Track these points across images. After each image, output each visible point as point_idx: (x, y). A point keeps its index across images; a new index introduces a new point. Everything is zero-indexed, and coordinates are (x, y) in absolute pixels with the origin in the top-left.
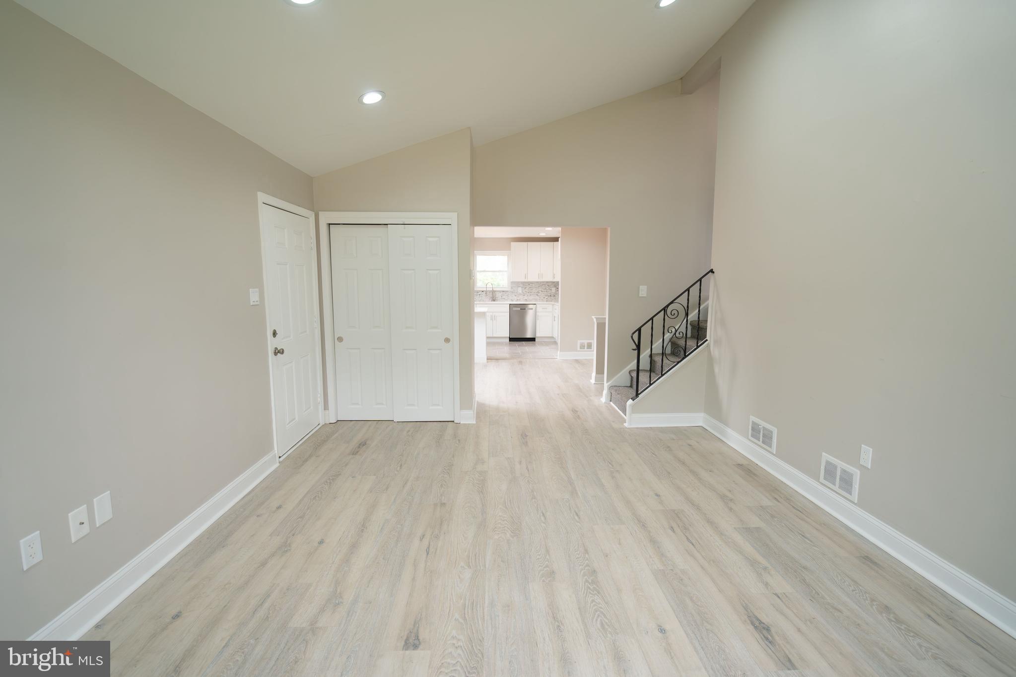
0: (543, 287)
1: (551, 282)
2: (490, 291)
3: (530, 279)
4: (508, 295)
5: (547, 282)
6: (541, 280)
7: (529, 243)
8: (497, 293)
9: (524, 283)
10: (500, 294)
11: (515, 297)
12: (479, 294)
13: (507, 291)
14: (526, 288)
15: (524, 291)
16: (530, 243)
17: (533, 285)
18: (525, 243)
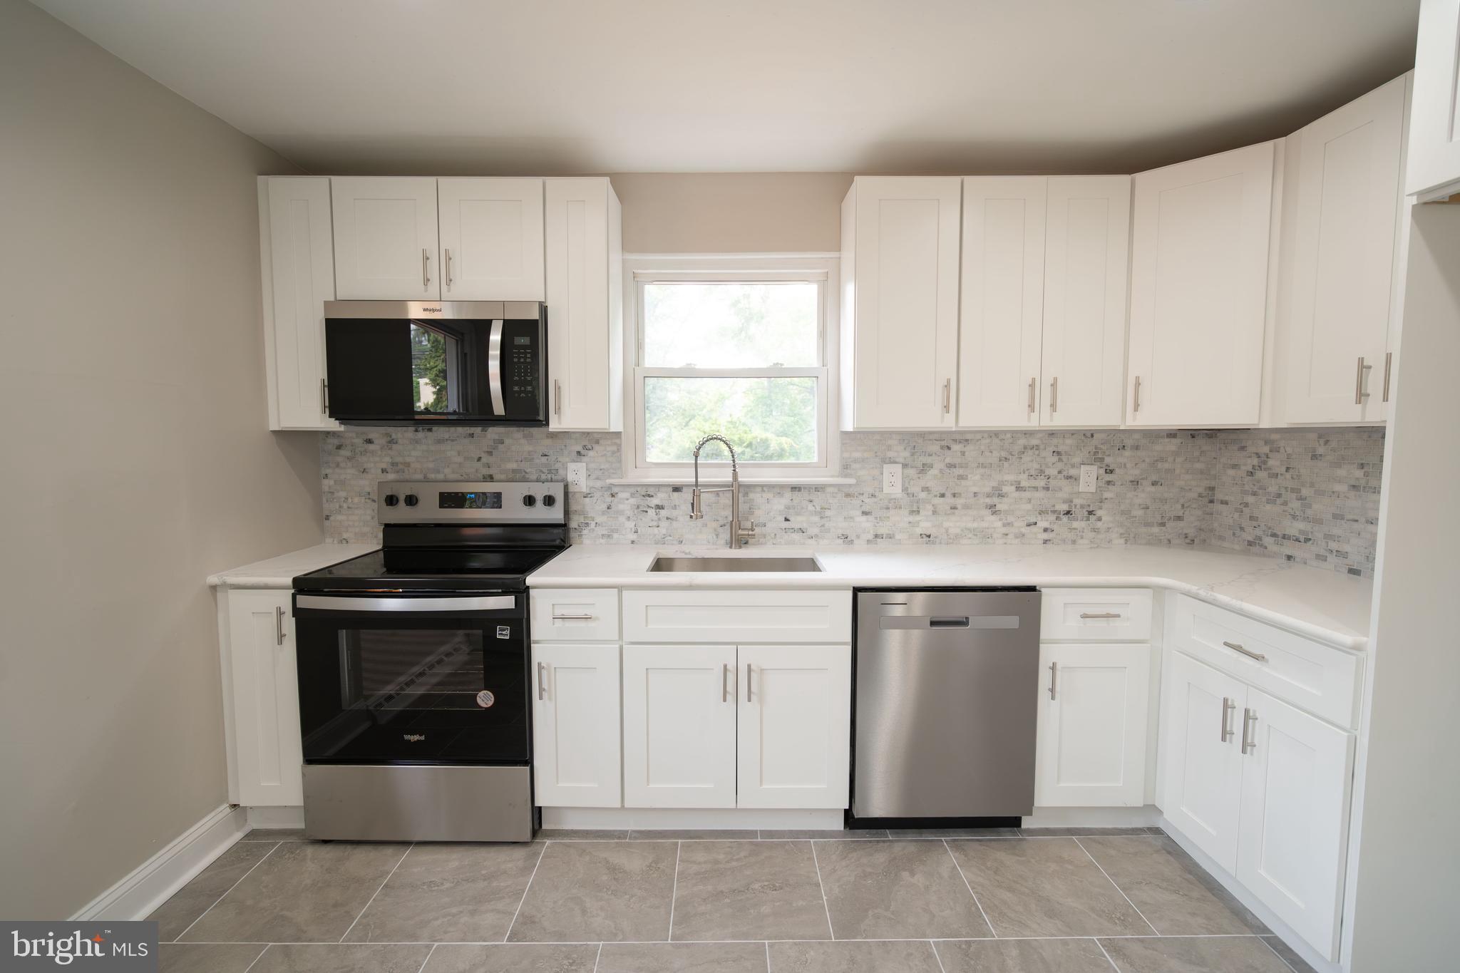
0: (1026, 458)
1: (1073, 433)
2: (718, 488)
3: (977, 415)
4: (821, 513)
5: (1052, 434)
6: (1044, 420)
7: (970, 181)
8: (756, 497)
9: (916, 440)
10: (779, 504)
11: (865, 523)
12: (654, 501)
13: (819, 488)
14: (924, 468)
15: (915, 489)
16: (974, 183)
17: (971, 451)
18: (950, 183)
